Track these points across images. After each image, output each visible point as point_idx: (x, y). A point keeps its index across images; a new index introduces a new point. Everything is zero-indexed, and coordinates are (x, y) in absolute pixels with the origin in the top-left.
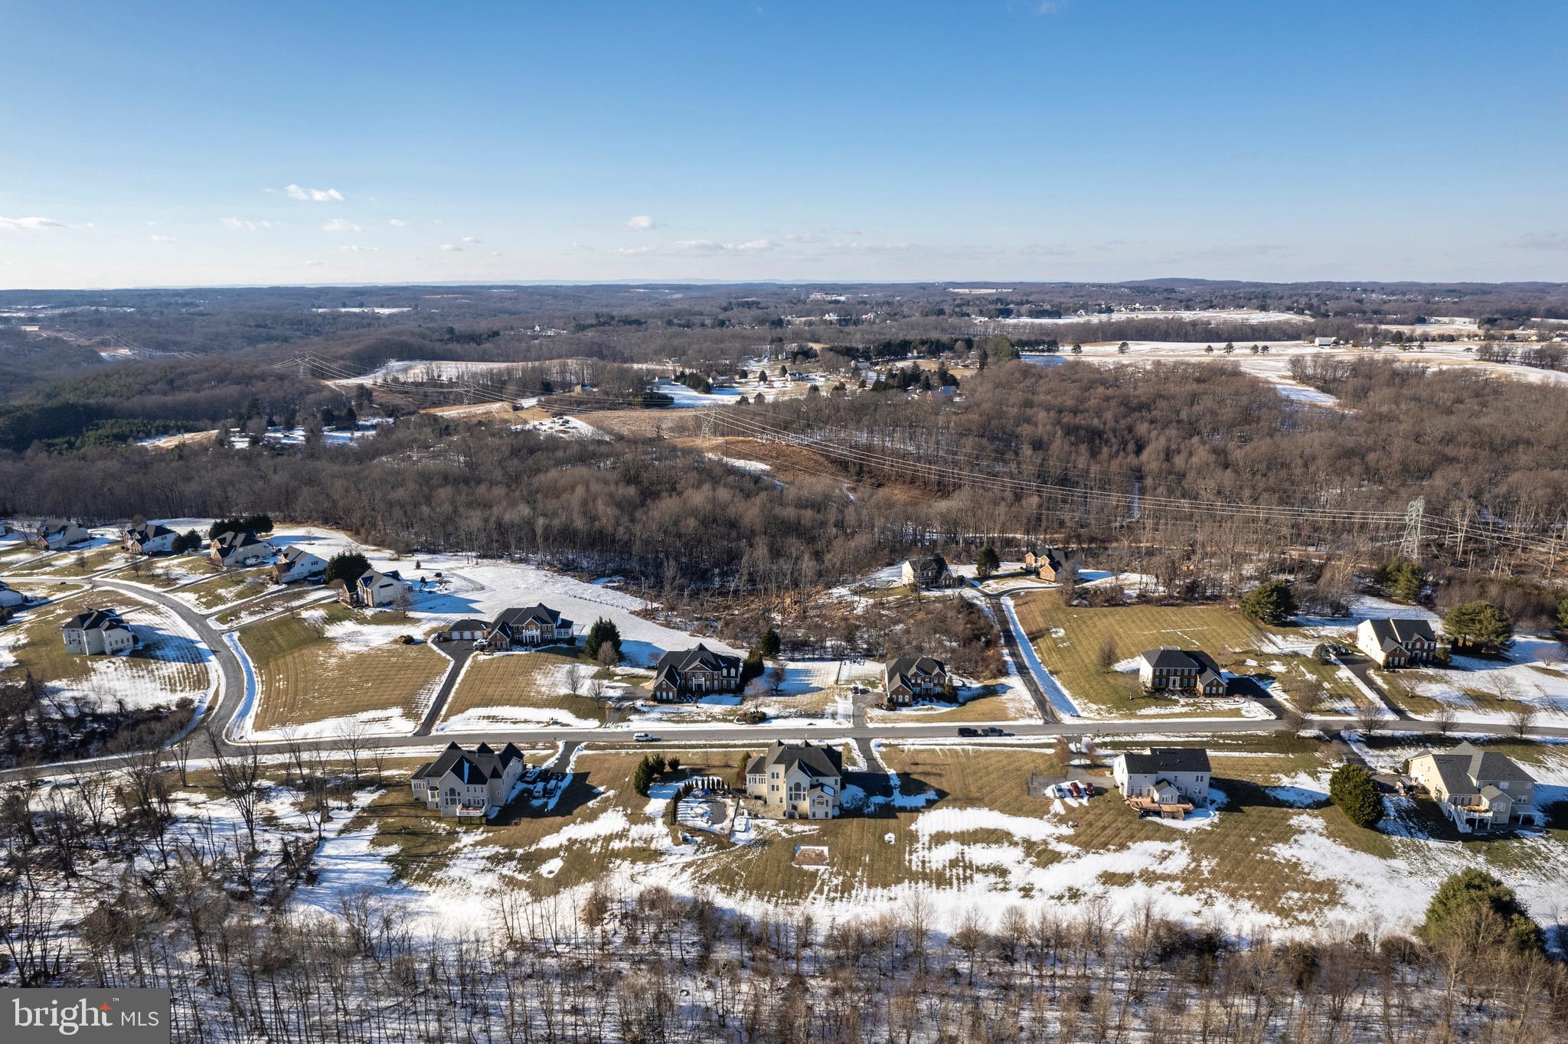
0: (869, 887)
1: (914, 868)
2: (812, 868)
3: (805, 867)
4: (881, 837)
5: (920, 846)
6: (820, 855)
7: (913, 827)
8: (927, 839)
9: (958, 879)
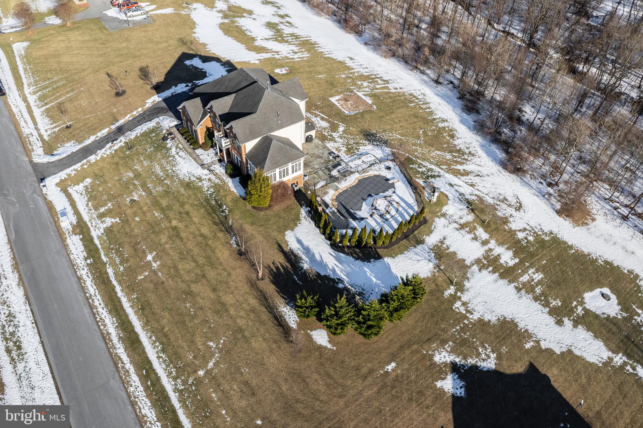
2: (366, 98)
3: (370, 102)
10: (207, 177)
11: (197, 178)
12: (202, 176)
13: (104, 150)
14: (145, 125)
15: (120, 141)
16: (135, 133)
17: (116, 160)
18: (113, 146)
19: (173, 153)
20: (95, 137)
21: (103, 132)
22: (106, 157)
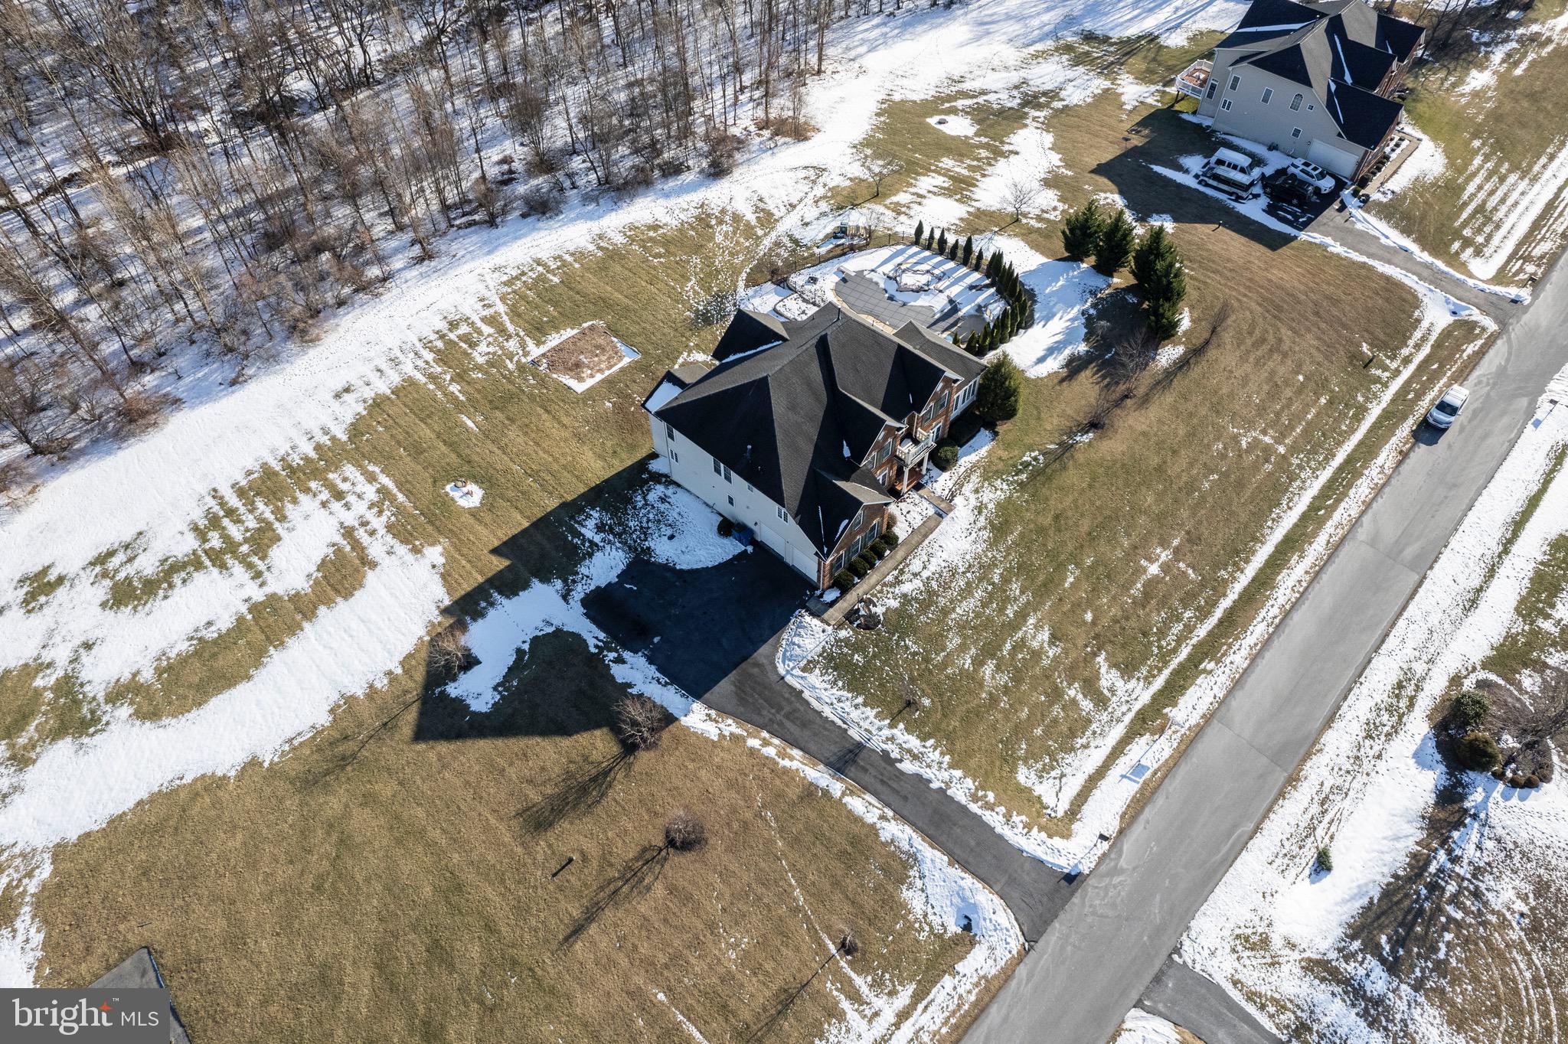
0: (410, 382)
1: (350, 470)
2: (554, 340)
3: (569, 333)
4: (483, 480)
5: (378, 523)
6: (576, 368)
7: (435, 554)
8: (376, 549)
9: (231, 513)
10: (972, 497)
11: (980, 513)
12: (971, 507)
13: (927, 773)
14: (818, 699)
15: (892, 739)
16: (855, 715)
17: (955, 723)
18: (909, 751)
19: (918, 583)
20: (885, 824)
21: (863, 807)
22: (950, 752)
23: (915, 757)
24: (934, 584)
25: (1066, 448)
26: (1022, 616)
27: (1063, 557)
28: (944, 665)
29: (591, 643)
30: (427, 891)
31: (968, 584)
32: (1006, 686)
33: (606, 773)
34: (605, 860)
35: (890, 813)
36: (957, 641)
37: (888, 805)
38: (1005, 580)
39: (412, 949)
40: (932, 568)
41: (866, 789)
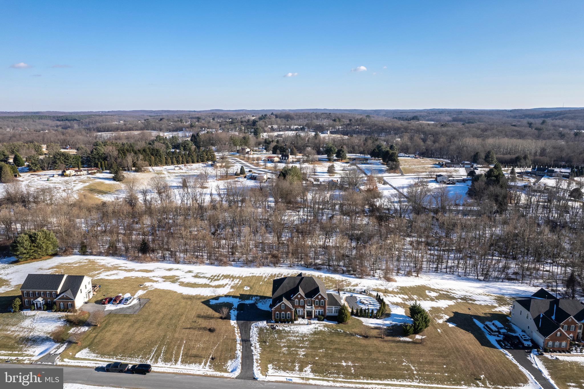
1: (238, 280)
4: (251, 288)
5: (231, 285)
7: (232, 290)
8: (227, 287)
10: (317, 326)
11: (315, 329)
12: (315, 327)
13: (254, 351)
14: (252, 332)
15: (255, 343)
16: (255, 337)
17: (268, 350)
18: (256, 347)
19: (289, 329)
20: (238, 351)
21: (239, 347)
22: (262, 352)
23: (255, 348)
24: (292, 331)
25: (351, 335)
26: (302, 348)
27: (324, 347)
28: (278, 342)
29: (234, 307)
30: (178, 313)
31: (298, 336)
32: (285, 353)
33: (213, 318)
34: (199, 325)
35: (241, 350)
36: (285, 341)
37: (242, 349)
38: (306, 341)
39: (169, 316)
40: (294, 329)
41: (243, 346)
